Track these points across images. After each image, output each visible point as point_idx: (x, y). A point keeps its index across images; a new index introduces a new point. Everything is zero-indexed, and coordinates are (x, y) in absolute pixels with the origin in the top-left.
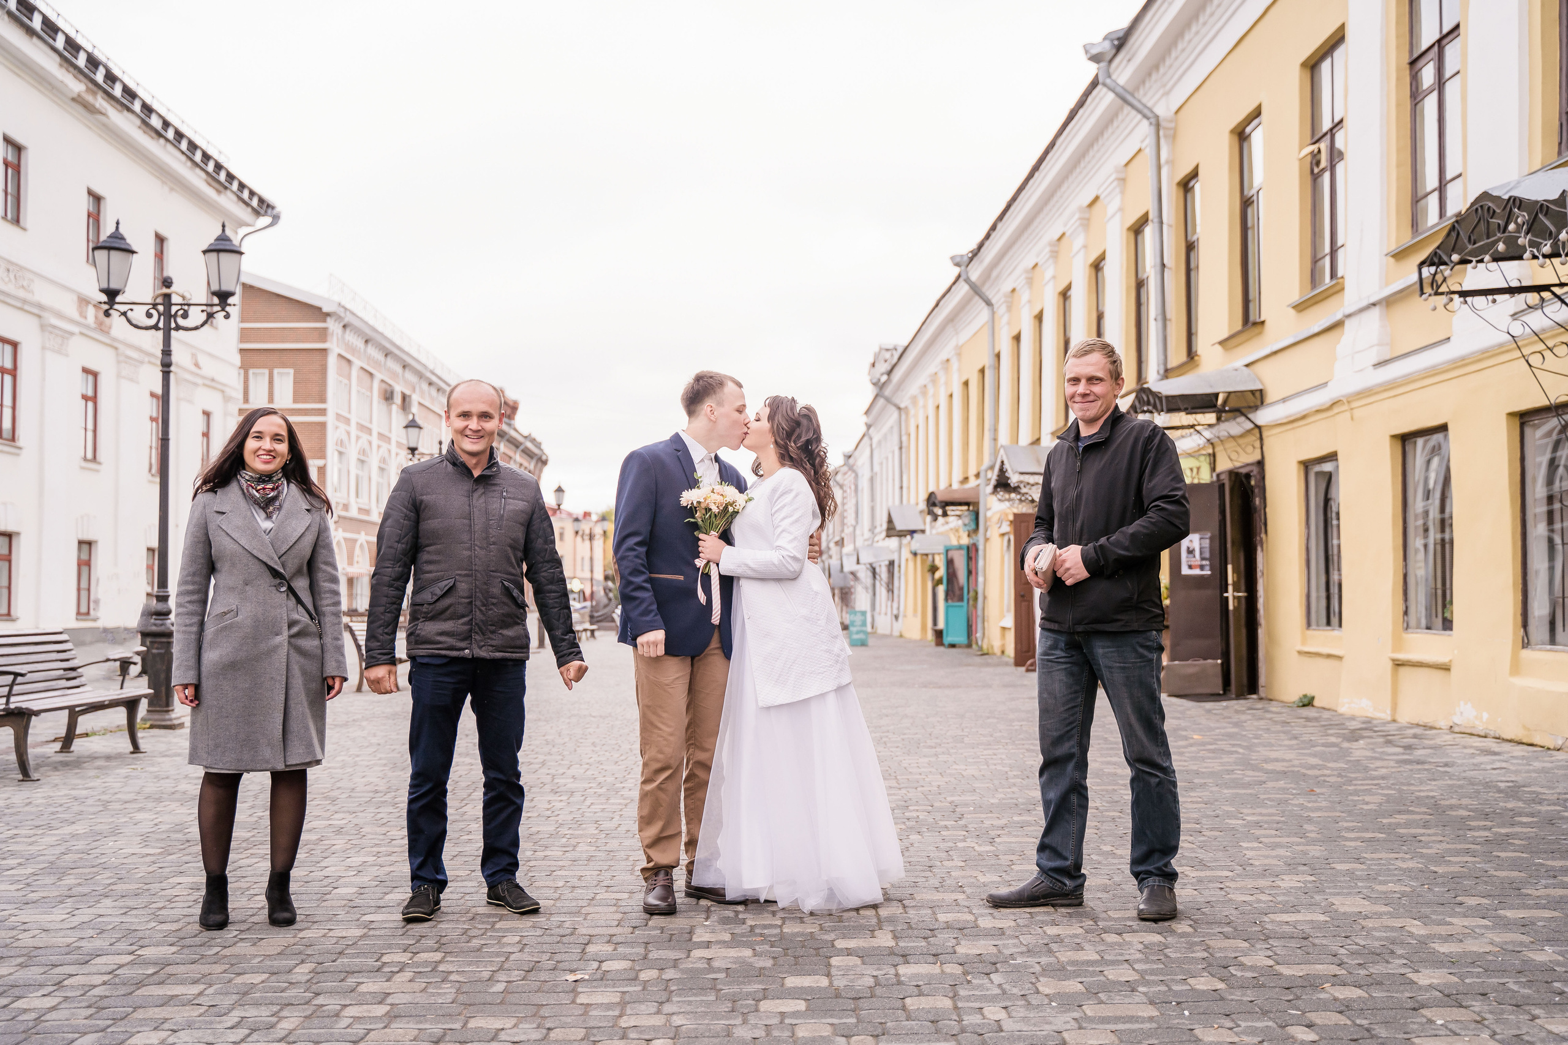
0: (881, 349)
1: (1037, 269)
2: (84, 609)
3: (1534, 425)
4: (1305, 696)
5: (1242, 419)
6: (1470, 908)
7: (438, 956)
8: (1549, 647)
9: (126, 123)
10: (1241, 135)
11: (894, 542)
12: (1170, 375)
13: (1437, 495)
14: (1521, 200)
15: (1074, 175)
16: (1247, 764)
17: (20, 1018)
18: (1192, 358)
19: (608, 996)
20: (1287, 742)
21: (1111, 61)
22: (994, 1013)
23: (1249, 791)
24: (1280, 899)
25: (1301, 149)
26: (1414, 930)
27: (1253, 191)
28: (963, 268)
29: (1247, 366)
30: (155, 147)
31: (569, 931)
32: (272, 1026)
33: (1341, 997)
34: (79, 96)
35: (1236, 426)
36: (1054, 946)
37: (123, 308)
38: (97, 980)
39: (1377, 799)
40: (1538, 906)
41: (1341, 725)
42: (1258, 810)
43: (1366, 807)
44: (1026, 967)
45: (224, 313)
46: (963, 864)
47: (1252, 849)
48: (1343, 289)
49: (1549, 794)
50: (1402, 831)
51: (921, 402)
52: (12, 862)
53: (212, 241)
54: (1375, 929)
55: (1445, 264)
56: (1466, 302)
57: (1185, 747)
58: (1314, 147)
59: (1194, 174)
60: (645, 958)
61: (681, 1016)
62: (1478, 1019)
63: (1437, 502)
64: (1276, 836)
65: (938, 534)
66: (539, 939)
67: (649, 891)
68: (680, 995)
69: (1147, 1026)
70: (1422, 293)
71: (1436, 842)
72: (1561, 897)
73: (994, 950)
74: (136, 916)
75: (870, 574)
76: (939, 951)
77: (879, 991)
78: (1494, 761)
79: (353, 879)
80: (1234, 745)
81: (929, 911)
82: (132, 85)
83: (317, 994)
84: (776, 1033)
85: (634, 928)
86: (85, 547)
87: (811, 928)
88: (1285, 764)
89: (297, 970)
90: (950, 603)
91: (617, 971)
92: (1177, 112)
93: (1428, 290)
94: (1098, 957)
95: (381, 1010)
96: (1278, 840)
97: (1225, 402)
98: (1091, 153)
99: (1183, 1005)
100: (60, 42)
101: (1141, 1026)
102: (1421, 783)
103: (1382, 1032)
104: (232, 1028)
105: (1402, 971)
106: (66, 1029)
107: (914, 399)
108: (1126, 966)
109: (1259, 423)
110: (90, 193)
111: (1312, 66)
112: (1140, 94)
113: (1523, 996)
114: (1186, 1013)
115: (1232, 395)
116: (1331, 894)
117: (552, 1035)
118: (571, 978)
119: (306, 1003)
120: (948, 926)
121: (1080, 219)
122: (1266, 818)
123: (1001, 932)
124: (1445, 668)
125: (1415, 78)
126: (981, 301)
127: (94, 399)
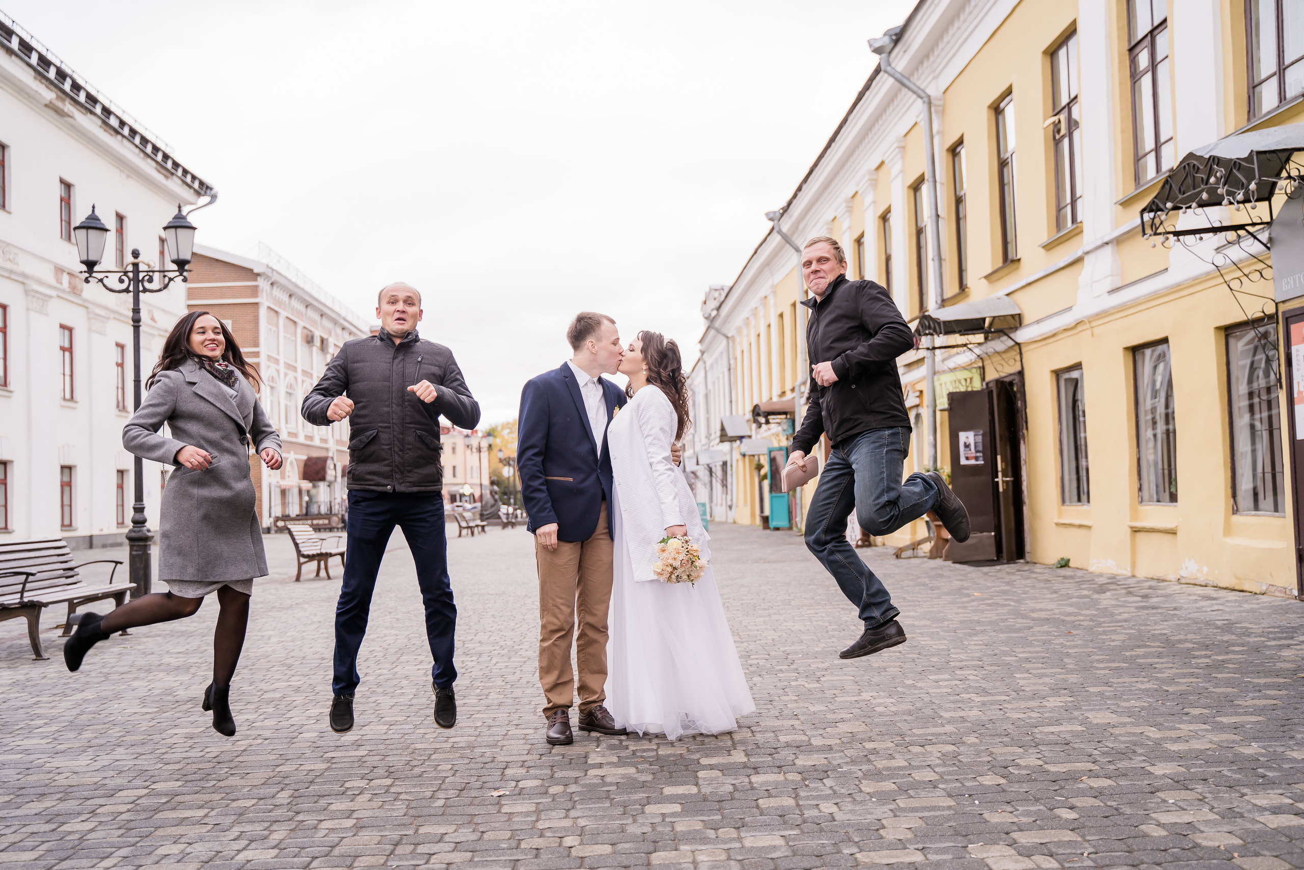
0: (711, 289)
1: (836, 221)
2: (67, 522)
3: (1236, 336)
4: (1062, 559)
5: (1005, 338)
6: (1194, 717)
7: (389, 781)
8: (1253, 513)
9: (90, 124)
10: (997, 110)
11: (726, 446)
12: (945, 304)
13: (1163, 395)
14: (1219, 159)
15: (864, 144)
16: (1018, 614)
17: (67, 838)
18: (963, 290)
19: (524, 806)
20: (1049, 596)
21: (890, 52)
22: (827, 807)
23: (1020, 635)
24: (1046, 715)
25: (1045, 121)
26: (1151, 735)
27: (1008, 155)
28: (776, 222)
29: (1008, 295)
30: (114, 143)
31: (489, 760)
32: (266, 838)
33: (1095, 786)
34: (51, 102)
35: (1001, 344)
36: (872, 757)
37: (100, 276)
38: (123, 808)
39: (1122, 637)
40: (1246, 714)
41: (1091, 581)
42: (1028, 649)
43: (1112, 644)
44: (851, 773)
45: (182, 278)
46: (796, 698)
47: (1024, 679)
48: (1082, 231)
49: (1255, 628)
50: (1140, 661)
51: (745, 332)
52: (41, 722)
53: (171, 219)
54: (1120, 735)
55: (1162, 210)
56: (1179, 240)
57: (968, 602)
58: (1056, 119)
59: (960, 142)
60: (552, 777)
61: (584, 819)
62: (1201, 797)
63: (1163, 400)
64: (1042, 668)
65: (763, 438)
66: (467, 766)
67: (551, 726)
68: (582, 804)
69: (948, 812)
70: (1144, 234)
71: (1167, 668)
72: (1265, 706)
73: (826, 762)
74: (146, 760)
75: (707, 473)
76: (782, 764)
77: (737, 795)
78: (1213, 605)
79: (314, 726)
80: (1006, 600)
81: (772, 734)
82: (93, 92)
83: (298, 813)
84: (659, 829)
85: (541, 755)
86: (67, 471)
87: (680, 750)
88: (1048, 613)
89: (279, 795)
90: (774, 494)
91: (531, 788)
92: (944, 93)
93: (1149, 231)
94: (906, 764)
95: (349, 823)
96: (1044, 671)
97: (991, 325)
98: (877, 127)
99: (974, 797)
100: (34, 59)
101: (942, 813)
102: (1156, 624)
103: (1128, 810)
104: (234, 840)
105: (1142, 765)
106: (105, 845)
107: (739, 330)
108: (928, 769)
109: (1019, 341)
110: (62, 181)
111: (1052, 53)
112: (914, 79)
113: (1235, 780)
114: (977, 802)
115: (996, 319)
116: (1086, 710)
117: (485, 836)
118: (496, 794)
119: (290, 820)
120: (788, 745)
121: (869, 180)
122: (1033, 655)
123: (830, 748)
124: (1173, 532)
125: (1133, 61)
126: (791, 248)
127: (70, 349)
